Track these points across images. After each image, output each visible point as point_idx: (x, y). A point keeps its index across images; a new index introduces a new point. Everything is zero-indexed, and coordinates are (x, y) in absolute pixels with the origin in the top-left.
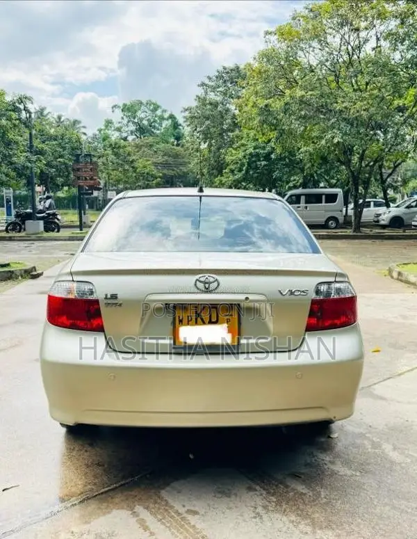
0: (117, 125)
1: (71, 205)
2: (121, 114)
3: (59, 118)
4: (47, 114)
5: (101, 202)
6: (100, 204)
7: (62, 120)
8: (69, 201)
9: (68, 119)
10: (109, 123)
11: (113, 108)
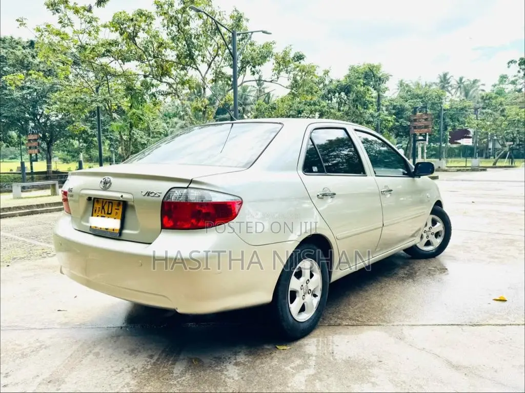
0: (512, 79)
1: (461, 154)
2: (518, 68)
3: (461, 79)
4: (449, 78)
5: (491, 151)
6: (490, 153)
7: (463, 81)
8: (460, 150)
9: (468, 80)
10: (503, 78)
11: (509, 63)
